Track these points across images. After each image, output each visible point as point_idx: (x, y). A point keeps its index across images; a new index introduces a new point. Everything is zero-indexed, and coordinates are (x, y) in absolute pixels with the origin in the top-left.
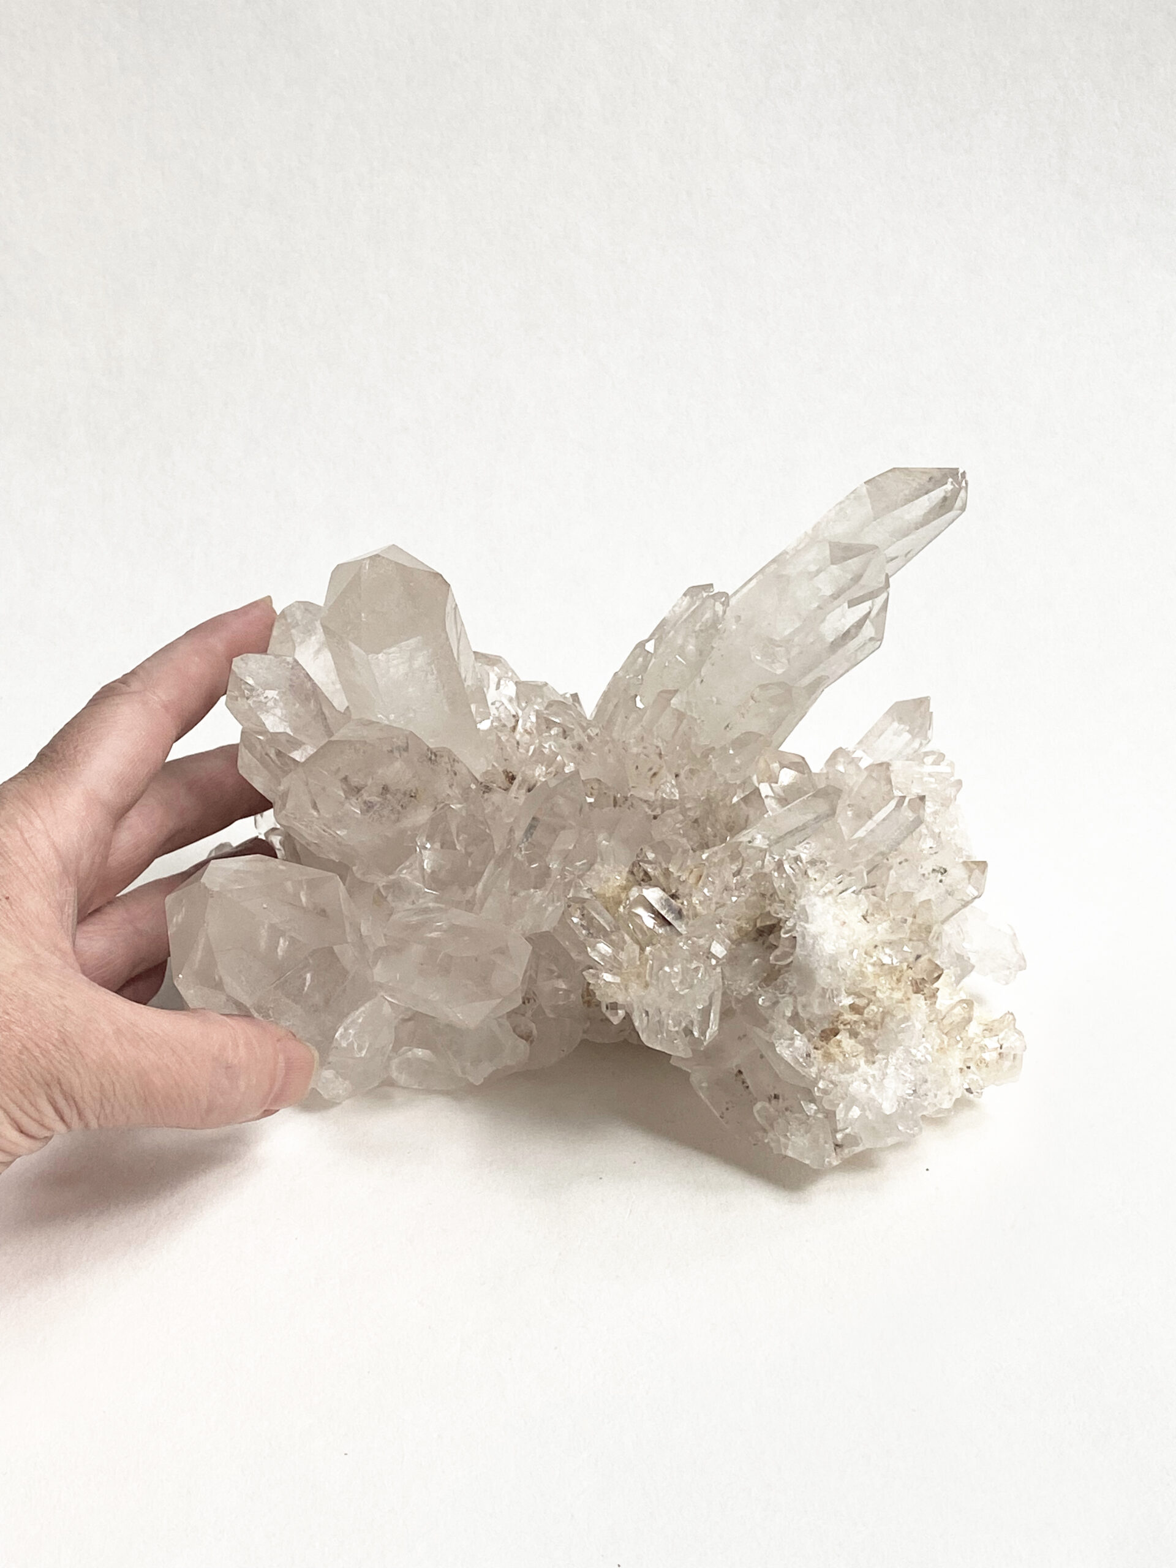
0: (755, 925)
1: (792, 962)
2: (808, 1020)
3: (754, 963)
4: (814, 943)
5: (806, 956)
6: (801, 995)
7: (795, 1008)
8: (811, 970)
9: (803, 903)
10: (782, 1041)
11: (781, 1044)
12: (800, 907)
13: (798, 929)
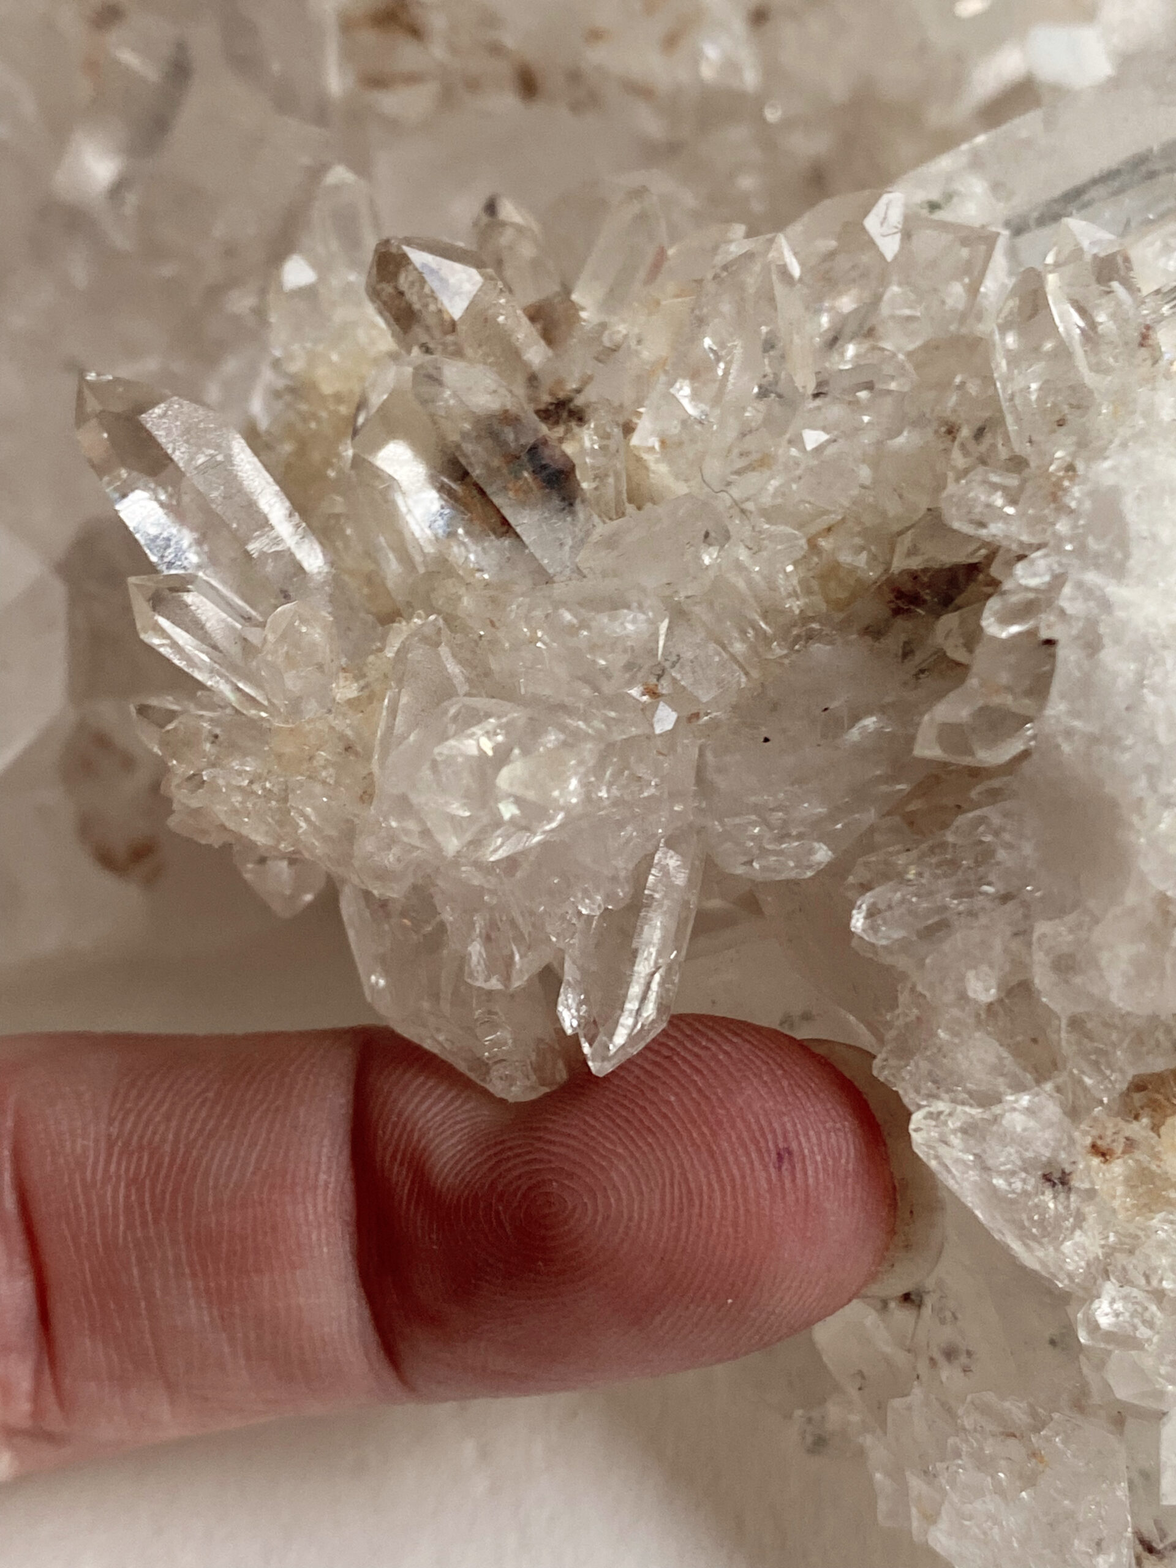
0: (889, 564)
1: (1025, 754)
2: (1076, 1023)
3: (854, 734)
4: (1140, 681)
5: (1094, 740)
6: (1057, 909)
7: (1020, 964)
8: (1114, 804)
9: (1110, 480)
10: (941, 1106)
11: (935, 1116)
12: (1091, 494)
13: (1068, 600)
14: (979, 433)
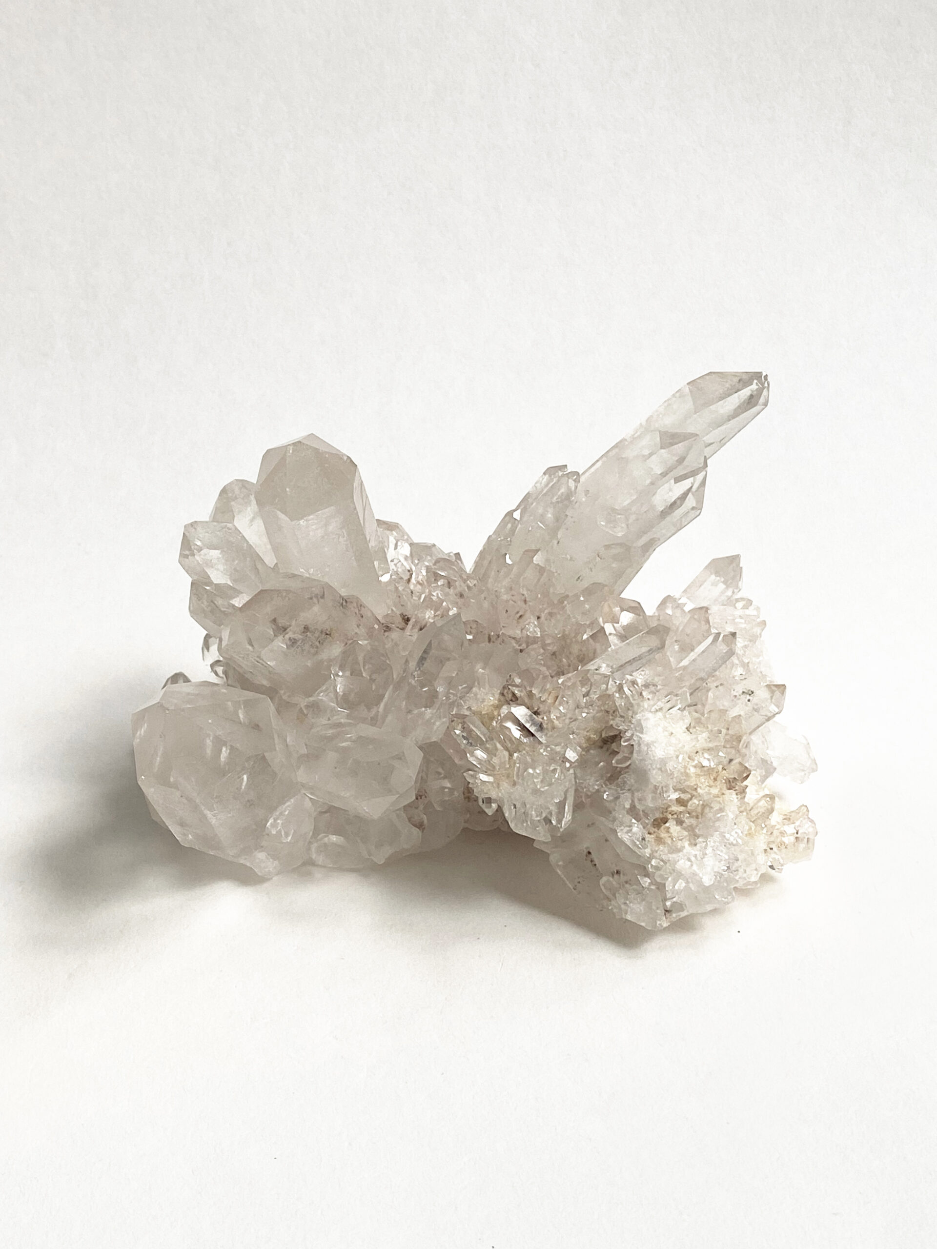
0: (601, 736)
1: (630, 765)
2: (643, 811)
3: (600, 766)
4: (647, 750)
5: (641, 760)
6: (638, 791)
7: (633, 801)
8: (645, 771)
9: (639, 718)
10: (622, 828)
11: (622, 830)
12: (636, 721)
13: (635, 738)
14: (614, 712)
